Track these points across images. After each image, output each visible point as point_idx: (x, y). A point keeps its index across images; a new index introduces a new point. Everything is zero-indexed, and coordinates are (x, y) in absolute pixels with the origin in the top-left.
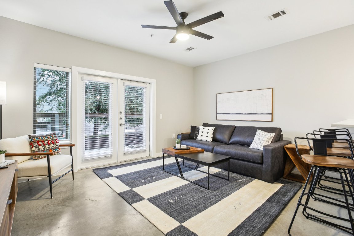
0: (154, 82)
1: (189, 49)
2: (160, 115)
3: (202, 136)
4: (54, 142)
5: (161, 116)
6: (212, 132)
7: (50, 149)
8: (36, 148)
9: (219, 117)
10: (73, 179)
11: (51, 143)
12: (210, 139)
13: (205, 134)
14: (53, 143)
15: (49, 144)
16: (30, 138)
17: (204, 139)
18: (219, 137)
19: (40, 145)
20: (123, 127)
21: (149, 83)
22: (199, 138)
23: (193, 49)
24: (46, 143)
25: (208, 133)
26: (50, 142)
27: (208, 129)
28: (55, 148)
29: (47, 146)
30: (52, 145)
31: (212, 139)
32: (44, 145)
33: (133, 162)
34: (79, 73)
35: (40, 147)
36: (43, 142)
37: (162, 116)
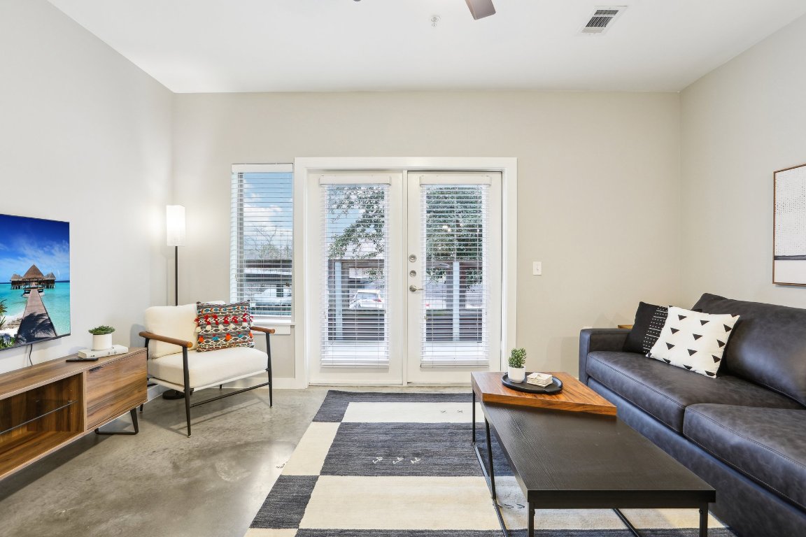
0: (509, 164)
1: (599, 21)
2: (535, 263)
3: (670, 346)
4: (240, 319)
5: (537, 268)
6: (725, 337)
7: (228, 334)
8: (212, 327)
9: (786, 271)
10: (271, 405)
11: (232, 322)
12: (705, 363)
13: (683, 341)
14: (236, 322)
15: (226, 323)
16: (199, 308)
17: (678, 358)
18: (754, 358)
19: (209, 323)
20: (420, 296)
21: (499, 169)
22: (658, 351)
23: (615, 12)
24: (221, 319)
25: (697, 337)
26: (230, 319)
27: (703, 323)
28: (239, 332)
29: (221, 327)
30: (232, 326)
31: (714, 367)
32: (217, 323)
33: (439, 392)
34: (310, 171)
35: (208, 328)
36: (215, 317)
37: (540, 268)
